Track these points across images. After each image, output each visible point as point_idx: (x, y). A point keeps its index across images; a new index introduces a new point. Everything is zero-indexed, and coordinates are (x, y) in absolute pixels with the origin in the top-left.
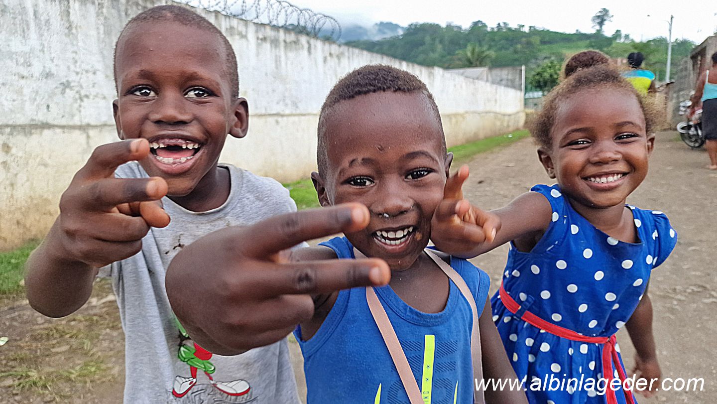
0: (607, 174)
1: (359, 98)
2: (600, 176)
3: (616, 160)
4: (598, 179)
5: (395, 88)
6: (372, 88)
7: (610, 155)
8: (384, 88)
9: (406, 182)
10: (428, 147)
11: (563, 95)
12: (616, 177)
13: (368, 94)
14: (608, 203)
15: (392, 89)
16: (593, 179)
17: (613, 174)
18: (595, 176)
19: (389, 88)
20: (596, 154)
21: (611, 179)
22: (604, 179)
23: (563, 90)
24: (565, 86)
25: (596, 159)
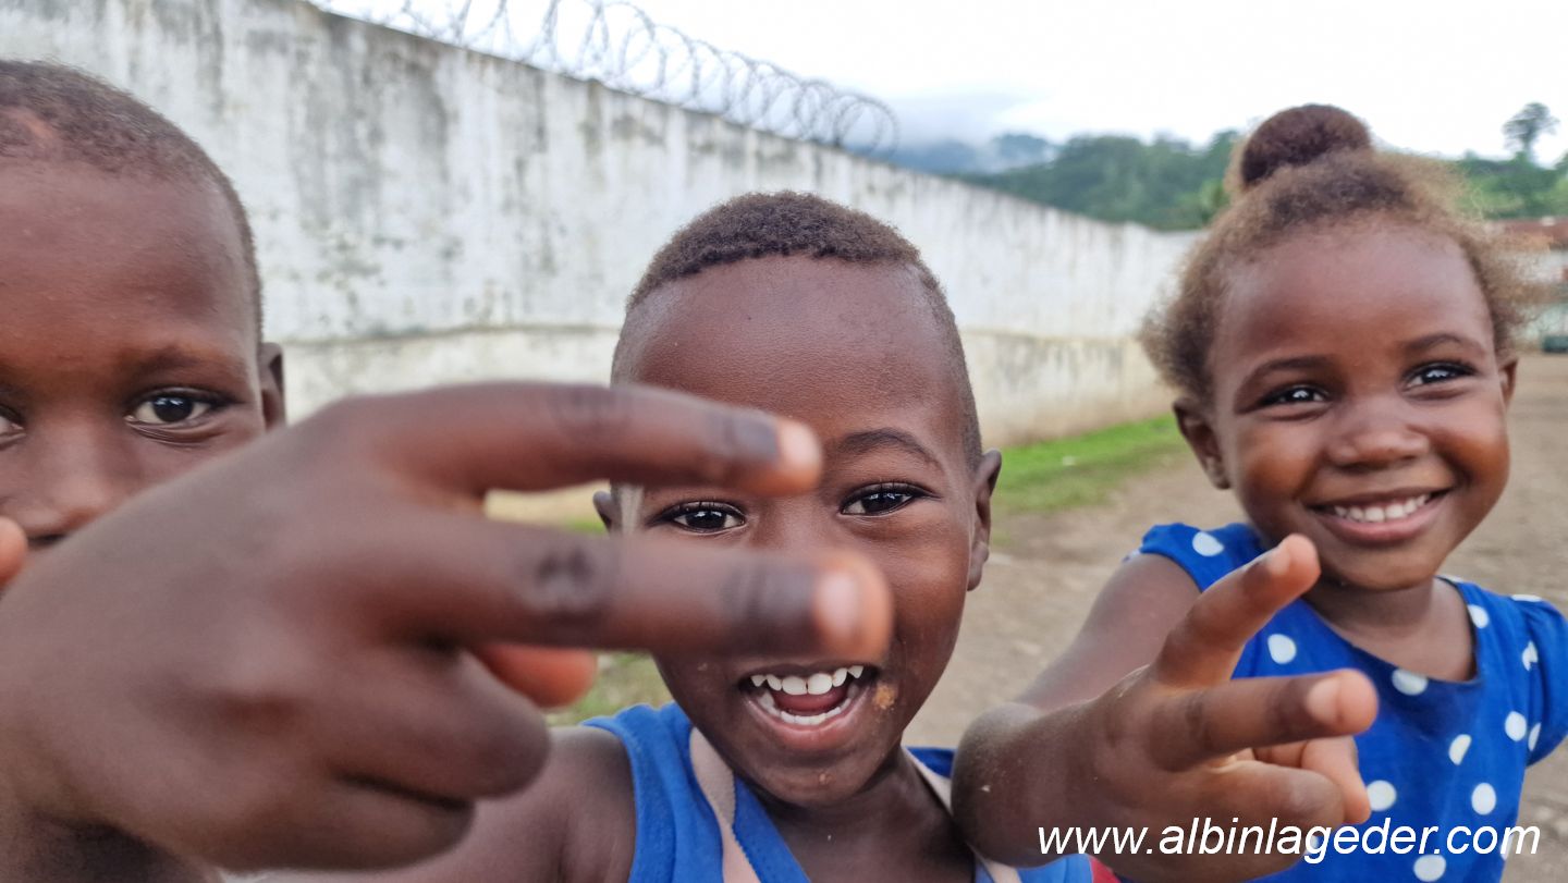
0: (1384, 499)
1: (712, 274)
2: (1364, 502)
3: (1409, 459)
4: (1357, 513)
5: (819, 247)
6: (749, 246)
7: (1389, 440)
8: (785, 245)
9: (843, 522)
10: (913, 421)
11: (1237, 252)
12: (1411, 506)
13: (738, 263)
14: (1391, 580)
15: (812, 250)
16: (1341, 511)
17: (1401, 496)
18: (1348, 503)
19: (802, 246)
20: (1349, 438)
21: (1396, 511)
22: (1375, 514)
23: (1236, 235)
24: (1241, 225)
25: (1346, 453)
